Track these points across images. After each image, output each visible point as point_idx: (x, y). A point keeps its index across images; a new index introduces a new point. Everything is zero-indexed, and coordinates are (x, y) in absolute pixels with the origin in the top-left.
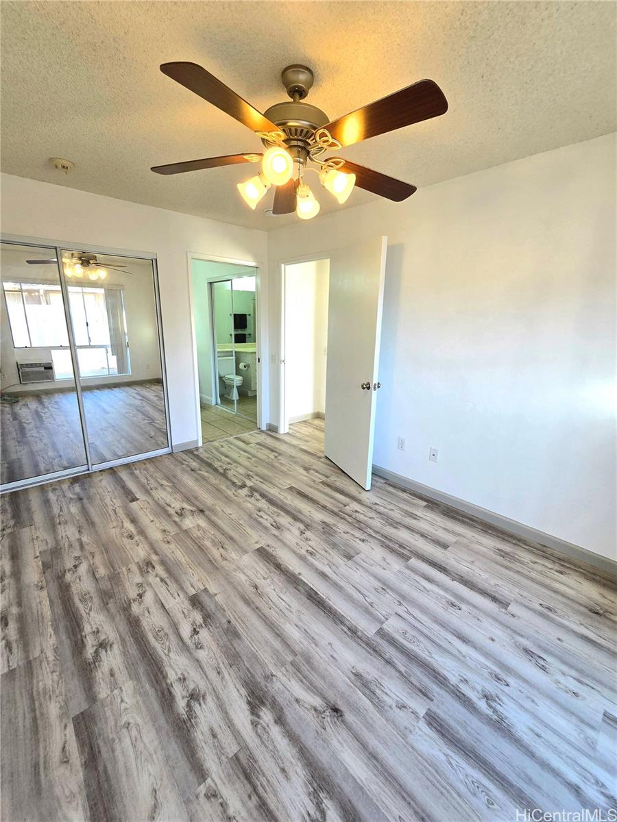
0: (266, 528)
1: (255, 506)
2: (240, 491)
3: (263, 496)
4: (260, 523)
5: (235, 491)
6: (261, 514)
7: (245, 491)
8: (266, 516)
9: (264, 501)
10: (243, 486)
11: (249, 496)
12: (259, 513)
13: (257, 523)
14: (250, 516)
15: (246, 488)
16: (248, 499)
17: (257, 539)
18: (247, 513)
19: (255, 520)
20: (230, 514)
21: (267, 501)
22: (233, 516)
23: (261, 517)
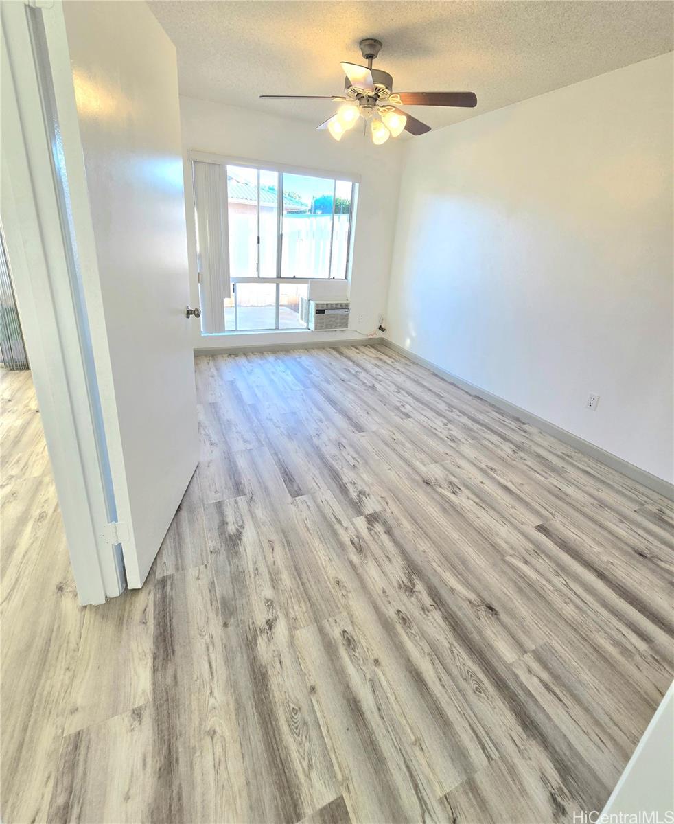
0: (352, 446)
1: (357, 474)
2: (378, 508)
3: (343, 489)
4: (357, 452)
5: (385, 510)
6: (353, 462)
7: (371, 506)
8: (349, 458)
9: (345, 480)
10: (372, 519)
11: (364, 495)
12: (356, 463)
13: (360, 453)
14: (366, 463)
15: (367, 512)
16: (367, 490)
17: (363, 440)
18: (370, 467)
19: (361, 456)
20: (389, 469)
21: (341, 479)
22: (386, 467)
23: (354, 458)
